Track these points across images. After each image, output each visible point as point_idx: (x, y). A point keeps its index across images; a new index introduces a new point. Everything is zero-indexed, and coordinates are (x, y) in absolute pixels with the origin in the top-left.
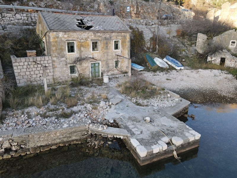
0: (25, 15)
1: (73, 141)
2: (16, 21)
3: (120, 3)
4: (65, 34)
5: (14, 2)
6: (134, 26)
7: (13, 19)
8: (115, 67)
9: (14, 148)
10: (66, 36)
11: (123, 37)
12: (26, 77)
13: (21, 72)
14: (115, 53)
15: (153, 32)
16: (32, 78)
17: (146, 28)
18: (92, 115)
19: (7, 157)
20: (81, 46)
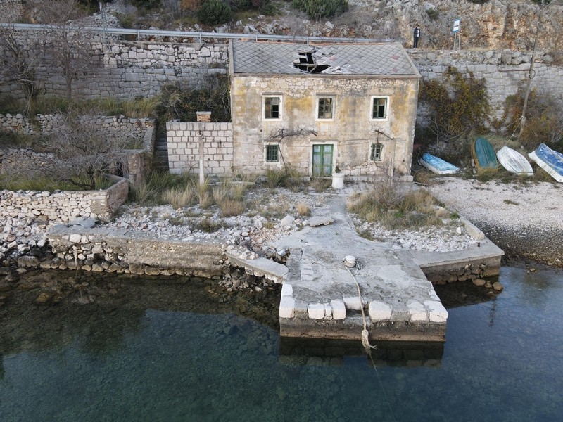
0: (217, 49)
1: (197, 269)
2: (201, 59)
3: (458, 14)
4: (263, 81)
5: (219, 27)
6: (461, 67)
7: (195, 56)
8: (372, 159)
9: (107, 258)
10: (264, 85)
11: (396, 90)
12: (184, 158)
13: (177, 148)
14: (374, 125)
15: (520, 83)
16: (195, 160)
17: (498, 72)
18: (257, 236)
19: (97, 270)
20: (293, 106)
